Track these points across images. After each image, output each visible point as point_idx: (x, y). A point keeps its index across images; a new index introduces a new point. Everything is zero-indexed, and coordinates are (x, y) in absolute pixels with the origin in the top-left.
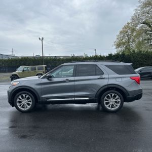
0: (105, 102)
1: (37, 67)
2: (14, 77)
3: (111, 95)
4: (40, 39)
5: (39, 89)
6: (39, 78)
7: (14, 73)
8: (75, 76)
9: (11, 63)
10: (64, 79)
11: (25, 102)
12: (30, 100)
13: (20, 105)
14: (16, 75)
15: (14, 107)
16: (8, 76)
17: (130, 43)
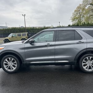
0: (83, 64)
1: (21, 33)
2: (7, 41)
3: (89, 58)
4: (23, 15)
5: (23, 53)
6: (23, 42)
7: (6, 38)
8: (56, 41)
9: (5, 31)
10: (46, 44)
11: (10, 64)
12: (15, 62)
13: (7, 67)
14: (7, 39)
15: (2, 68)
16: (2, 40)
17: (81, 18)
